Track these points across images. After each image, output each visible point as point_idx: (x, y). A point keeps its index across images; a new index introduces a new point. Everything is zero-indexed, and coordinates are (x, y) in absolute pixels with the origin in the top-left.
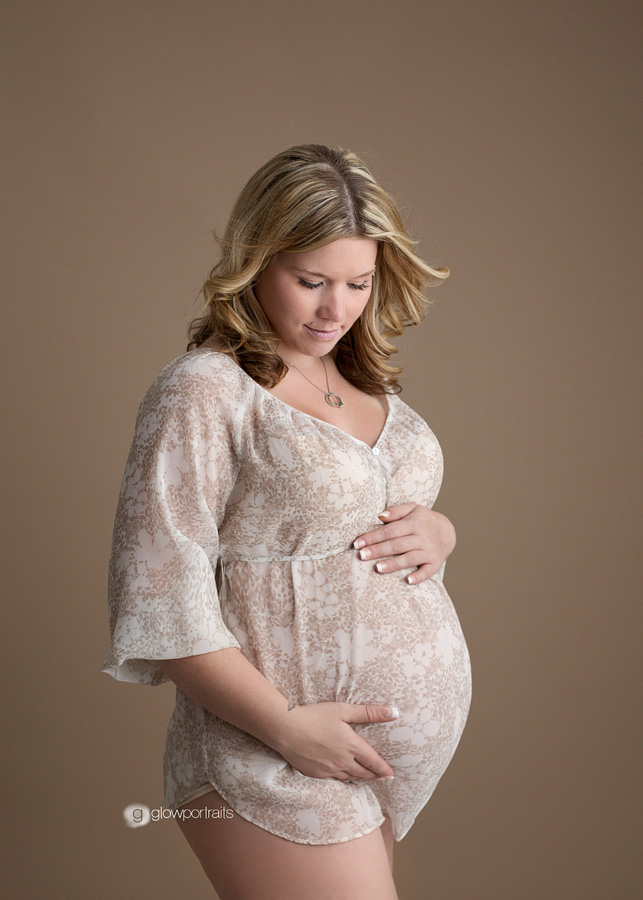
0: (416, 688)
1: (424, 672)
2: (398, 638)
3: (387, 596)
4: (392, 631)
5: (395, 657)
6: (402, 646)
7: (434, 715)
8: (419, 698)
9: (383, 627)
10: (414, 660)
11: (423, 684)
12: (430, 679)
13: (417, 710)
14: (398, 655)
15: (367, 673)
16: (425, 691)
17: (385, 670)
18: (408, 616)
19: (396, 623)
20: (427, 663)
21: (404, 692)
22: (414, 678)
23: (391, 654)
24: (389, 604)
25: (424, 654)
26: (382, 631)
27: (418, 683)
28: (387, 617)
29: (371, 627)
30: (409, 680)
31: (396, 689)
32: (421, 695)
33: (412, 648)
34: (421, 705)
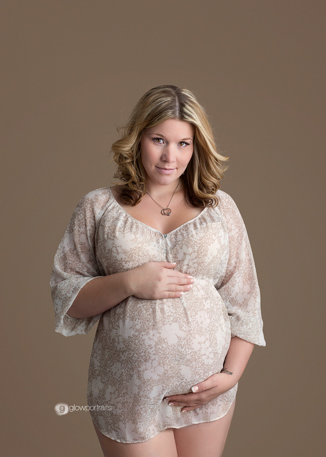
0: (150, 351)
1: (154, 344)
2: (142, 327)
3: (143, 306)
4: (140, 323)
5: (141, 335)
6: (144, 331)
7: (159, 364)
8: (151, 355)
9: (137, 320)
10: (149, 338)
11: (153, 349)
12: (158, 347)
13: (150, 361)
14: (142, 335)
15: (129, 342)
16: (154, 352)
17: (137, 341)
18: (149, 316)
19: (143, 320)
20: (156, 340)
21: (145, 353)
22: (149, 346)
23: (139, 334)
24: (143, 309)
25: (154, 335)
26: (136, 322)
27: (151, 348)
28: (139, 316)
29: (133, 320)
30: (147, 347)
31: (142, 351)
32: (152, 354)
33: (148, 332)
34: (152, 358)
